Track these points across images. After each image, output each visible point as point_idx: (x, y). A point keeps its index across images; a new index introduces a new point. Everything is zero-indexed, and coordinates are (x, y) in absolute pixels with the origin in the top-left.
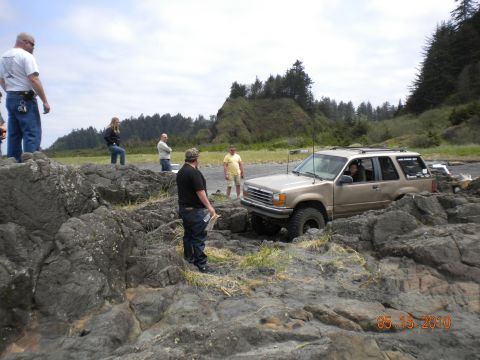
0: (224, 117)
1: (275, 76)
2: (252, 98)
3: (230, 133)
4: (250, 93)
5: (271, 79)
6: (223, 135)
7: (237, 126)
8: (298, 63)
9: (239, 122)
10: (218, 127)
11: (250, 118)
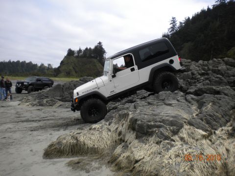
0: (64, 65)
1: (89, 48)
2: (77, 57)
3: (67, 73)
4: (76, 54)
5: (87, 49)
6: (63, 73)
7: (70, 69)
8: (100, 43)
9: (71, 68)
10: (60, 69)
11: (77, 66)
